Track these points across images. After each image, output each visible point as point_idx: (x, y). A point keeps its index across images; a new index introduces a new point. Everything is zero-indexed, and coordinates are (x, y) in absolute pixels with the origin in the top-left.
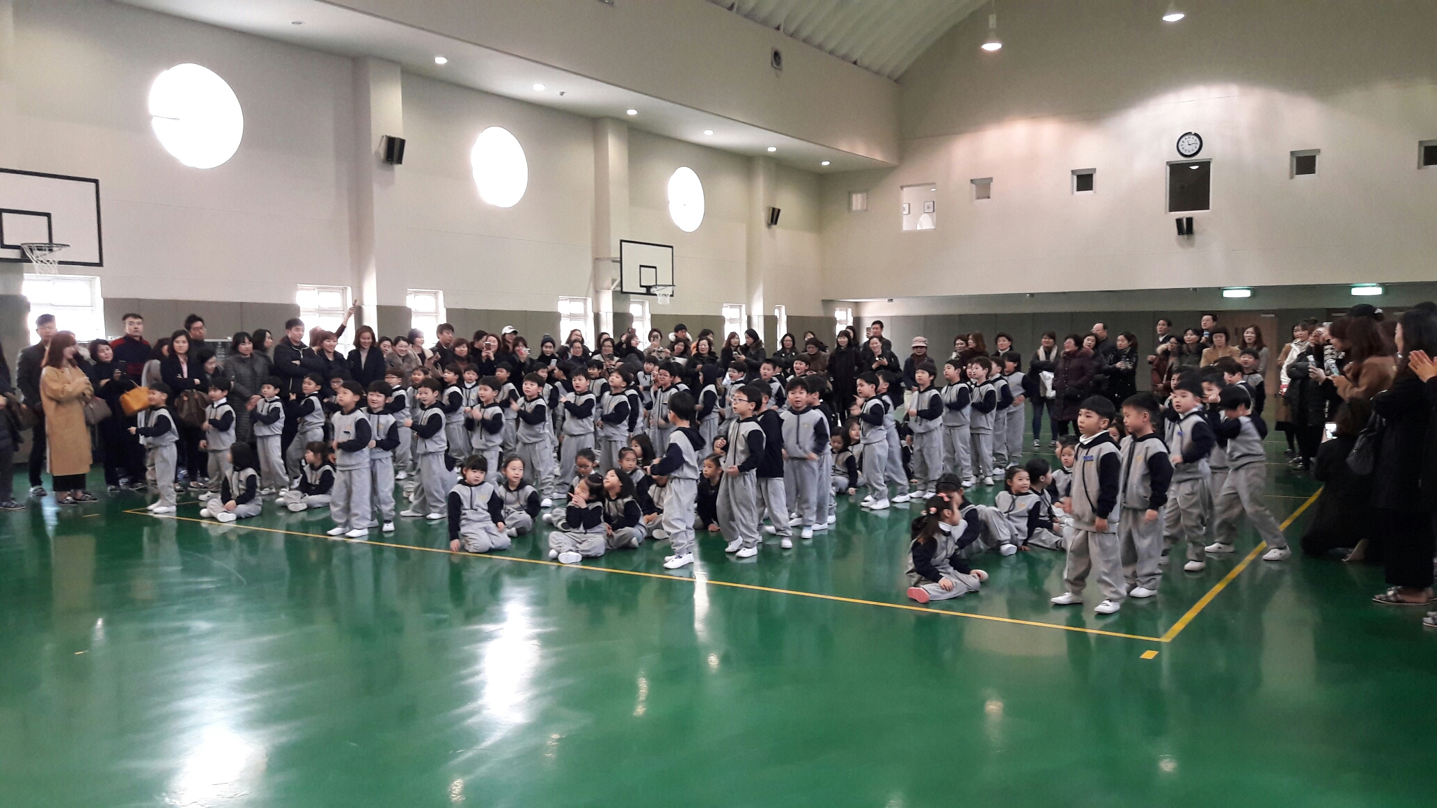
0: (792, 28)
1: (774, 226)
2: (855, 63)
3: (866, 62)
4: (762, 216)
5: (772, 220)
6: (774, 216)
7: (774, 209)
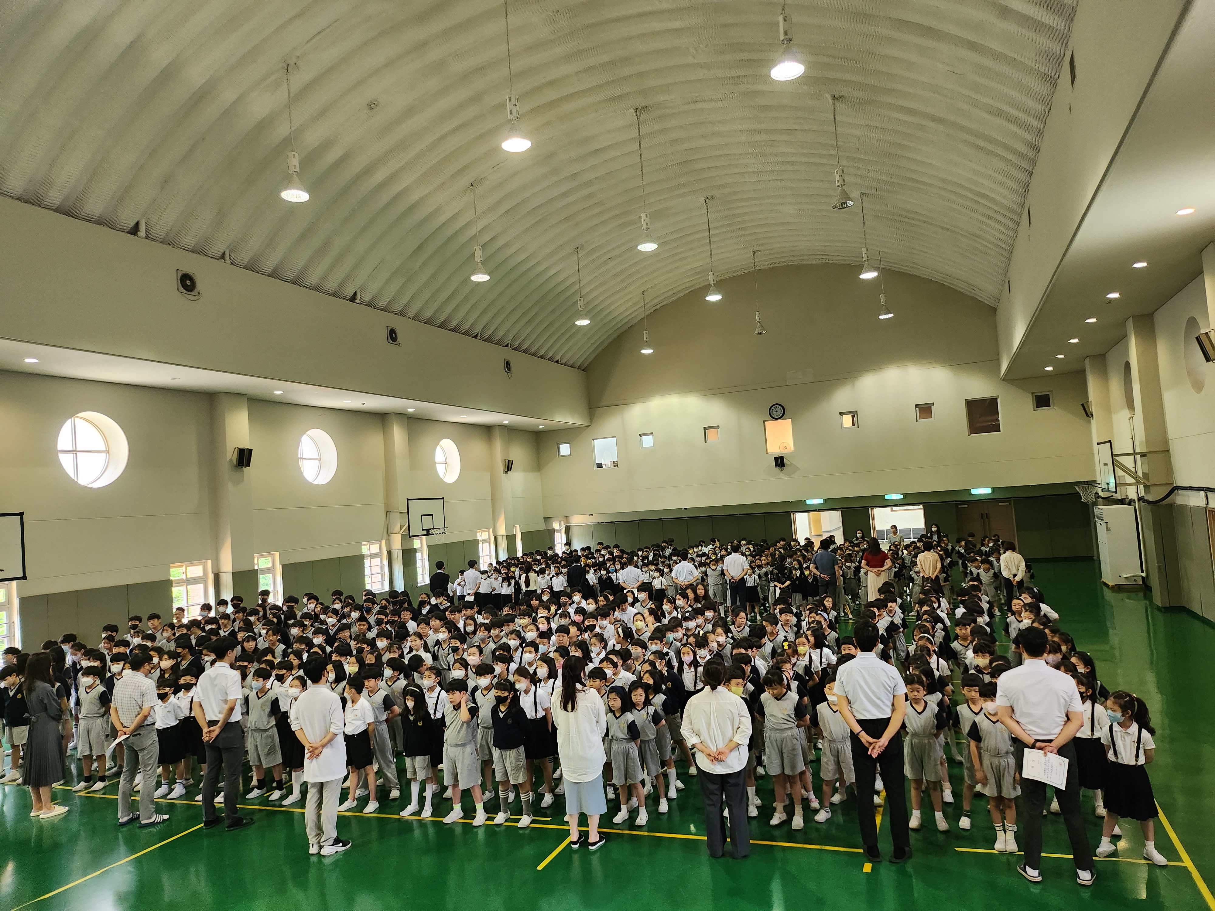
0: (517, 344)
1: (509, 472)
2: (557, 362)
3: (564, 360)
4: (500, 466)
5: (508, 470)
6: (509, 466)
7: (509, 461)
